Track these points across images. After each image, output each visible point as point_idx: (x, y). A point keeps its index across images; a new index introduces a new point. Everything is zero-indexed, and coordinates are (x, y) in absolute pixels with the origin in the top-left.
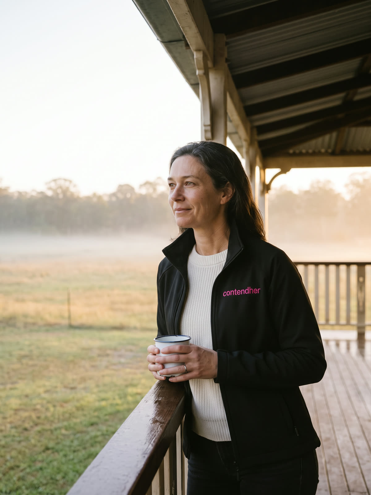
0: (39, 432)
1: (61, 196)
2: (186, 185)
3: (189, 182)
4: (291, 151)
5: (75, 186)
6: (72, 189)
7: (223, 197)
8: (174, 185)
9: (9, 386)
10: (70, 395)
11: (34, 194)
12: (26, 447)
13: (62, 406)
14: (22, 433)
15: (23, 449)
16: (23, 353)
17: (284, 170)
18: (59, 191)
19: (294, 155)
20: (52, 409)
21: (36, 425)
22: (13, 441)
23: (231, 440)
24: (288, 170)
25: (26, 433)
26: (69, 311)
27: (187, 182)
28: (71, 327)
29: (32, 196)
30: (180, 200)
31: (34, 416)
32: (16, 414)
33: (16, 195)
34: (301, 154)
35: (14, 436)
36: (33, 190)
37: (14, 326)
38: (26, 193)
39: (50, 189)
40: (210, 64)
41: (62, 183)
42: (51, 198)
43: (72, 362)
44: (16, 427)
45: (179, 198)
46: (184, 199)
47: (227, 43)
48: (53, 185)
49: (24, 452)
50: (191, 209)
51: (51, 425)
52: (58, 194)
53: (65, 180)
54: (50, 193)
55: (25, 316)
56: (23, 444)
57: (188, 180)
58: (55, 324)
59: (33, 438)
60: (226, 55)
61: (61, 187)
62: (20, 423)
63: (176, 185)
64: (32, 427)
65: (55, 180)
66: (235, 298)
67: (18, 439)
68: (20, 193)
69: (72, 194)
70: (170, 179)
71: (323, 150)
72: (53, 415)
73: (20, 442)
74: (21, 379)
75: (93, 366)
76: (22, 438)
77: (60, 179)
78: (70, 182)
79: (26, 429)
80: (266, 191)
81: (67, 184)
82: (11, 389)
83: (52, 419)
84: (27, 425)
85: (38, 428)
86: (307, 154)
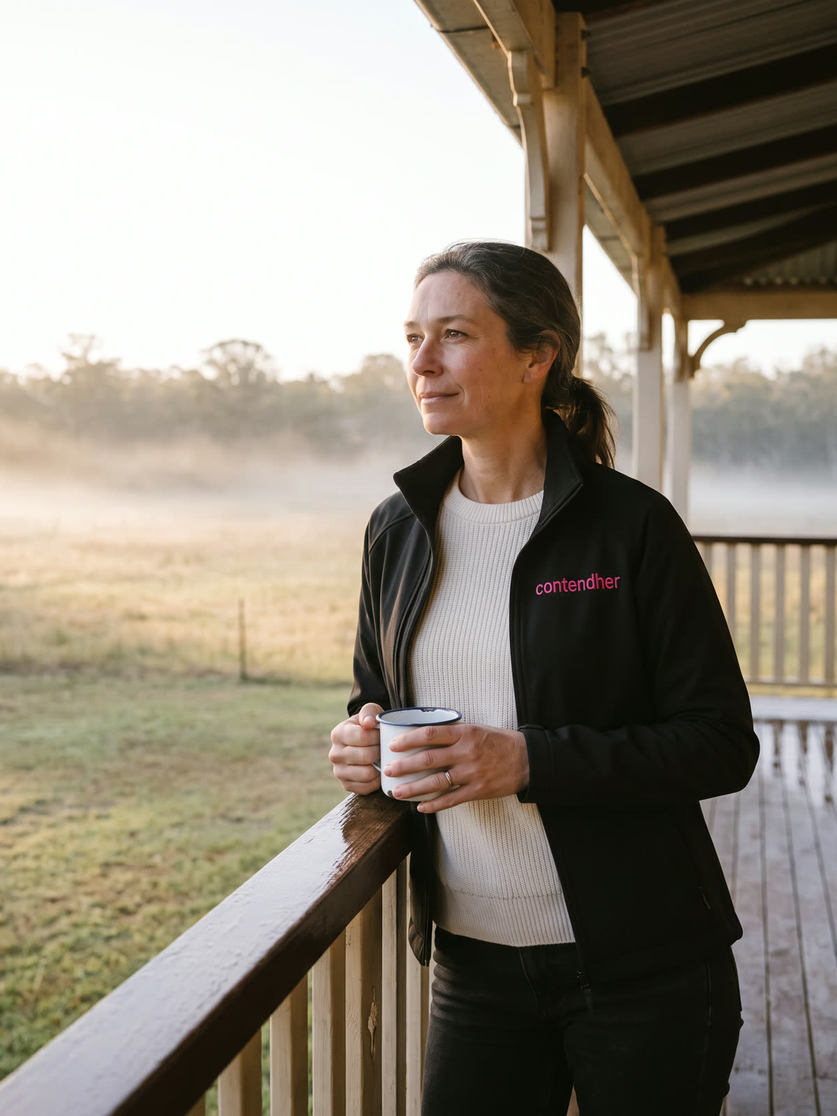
0: (154, 918)
1: (236, 380)
2: (448, 337)
3: (452, 331)
4: (748, 281)
5: (267, 357)
6: (260, 364)
7: (531, 366)
8: (419, 339)
9: (94, 812)
10: (232, 834)
11: (176, 375)
12: (122, 952)
13: (210, 860)
14: (114, 918)
15: (114, 956)
16: (130, 735)
17: (732, 326)
18: (232, 368)
19: (757, 288)
20: (188, 865)
21: (150, 901)
22: (93, 935)
23: (573, 940)
24: (742, 325)
25: (125, 921)
26: (242, 642)
27: (449, 331)
28: (245, 679)
29: (171, 380)
30: (432, 372)
31: (145, 880)
32: (104, 875)
33: (135, 376)
34: (770, 287)
35: (96, 925)
36: (175, 367)
37: (116, 673)
38: (158, 372)
39: (211, 362)
40: (545, 81)
41: (237, 349)
42: (212, 386)
43: (241, 759)
44: (102, 906)
45: (430, 367)
46: (442, 370)
47: (585, 34)
48: (218, 355)
49: (117, 962)
50: (457, 394)
51: (182, 903)
52: (228, 375)
53: (245, 344)
54: (210, 374)
55: (143, 651)
56: (115, 943)
57: (451, 326)
58: (210, 671)
59: (140, 931)
60: (583, 60)
61: (234, 360)
62: (112, 895)
63: (423, 338)
64: (139, 906)
65: (222, 345)
66: (564, 601)
67: (106, 932)
68: (144, 373)
69: (261, 375)
70: (411, 325)
71: (823, 280)
72: (189, 880)
73: (108, 939)
74: (123, 794)
75: (288, 770)
76: (113, 931)
77: (233, 342)
78: (258, 347)
79: (125, 911)
80: (687, 372)
81: (250, 352)
82: (99, 817)
83: (185, 888)
84: (128, 901)
85: (153, 909)
86: (786, 286)
